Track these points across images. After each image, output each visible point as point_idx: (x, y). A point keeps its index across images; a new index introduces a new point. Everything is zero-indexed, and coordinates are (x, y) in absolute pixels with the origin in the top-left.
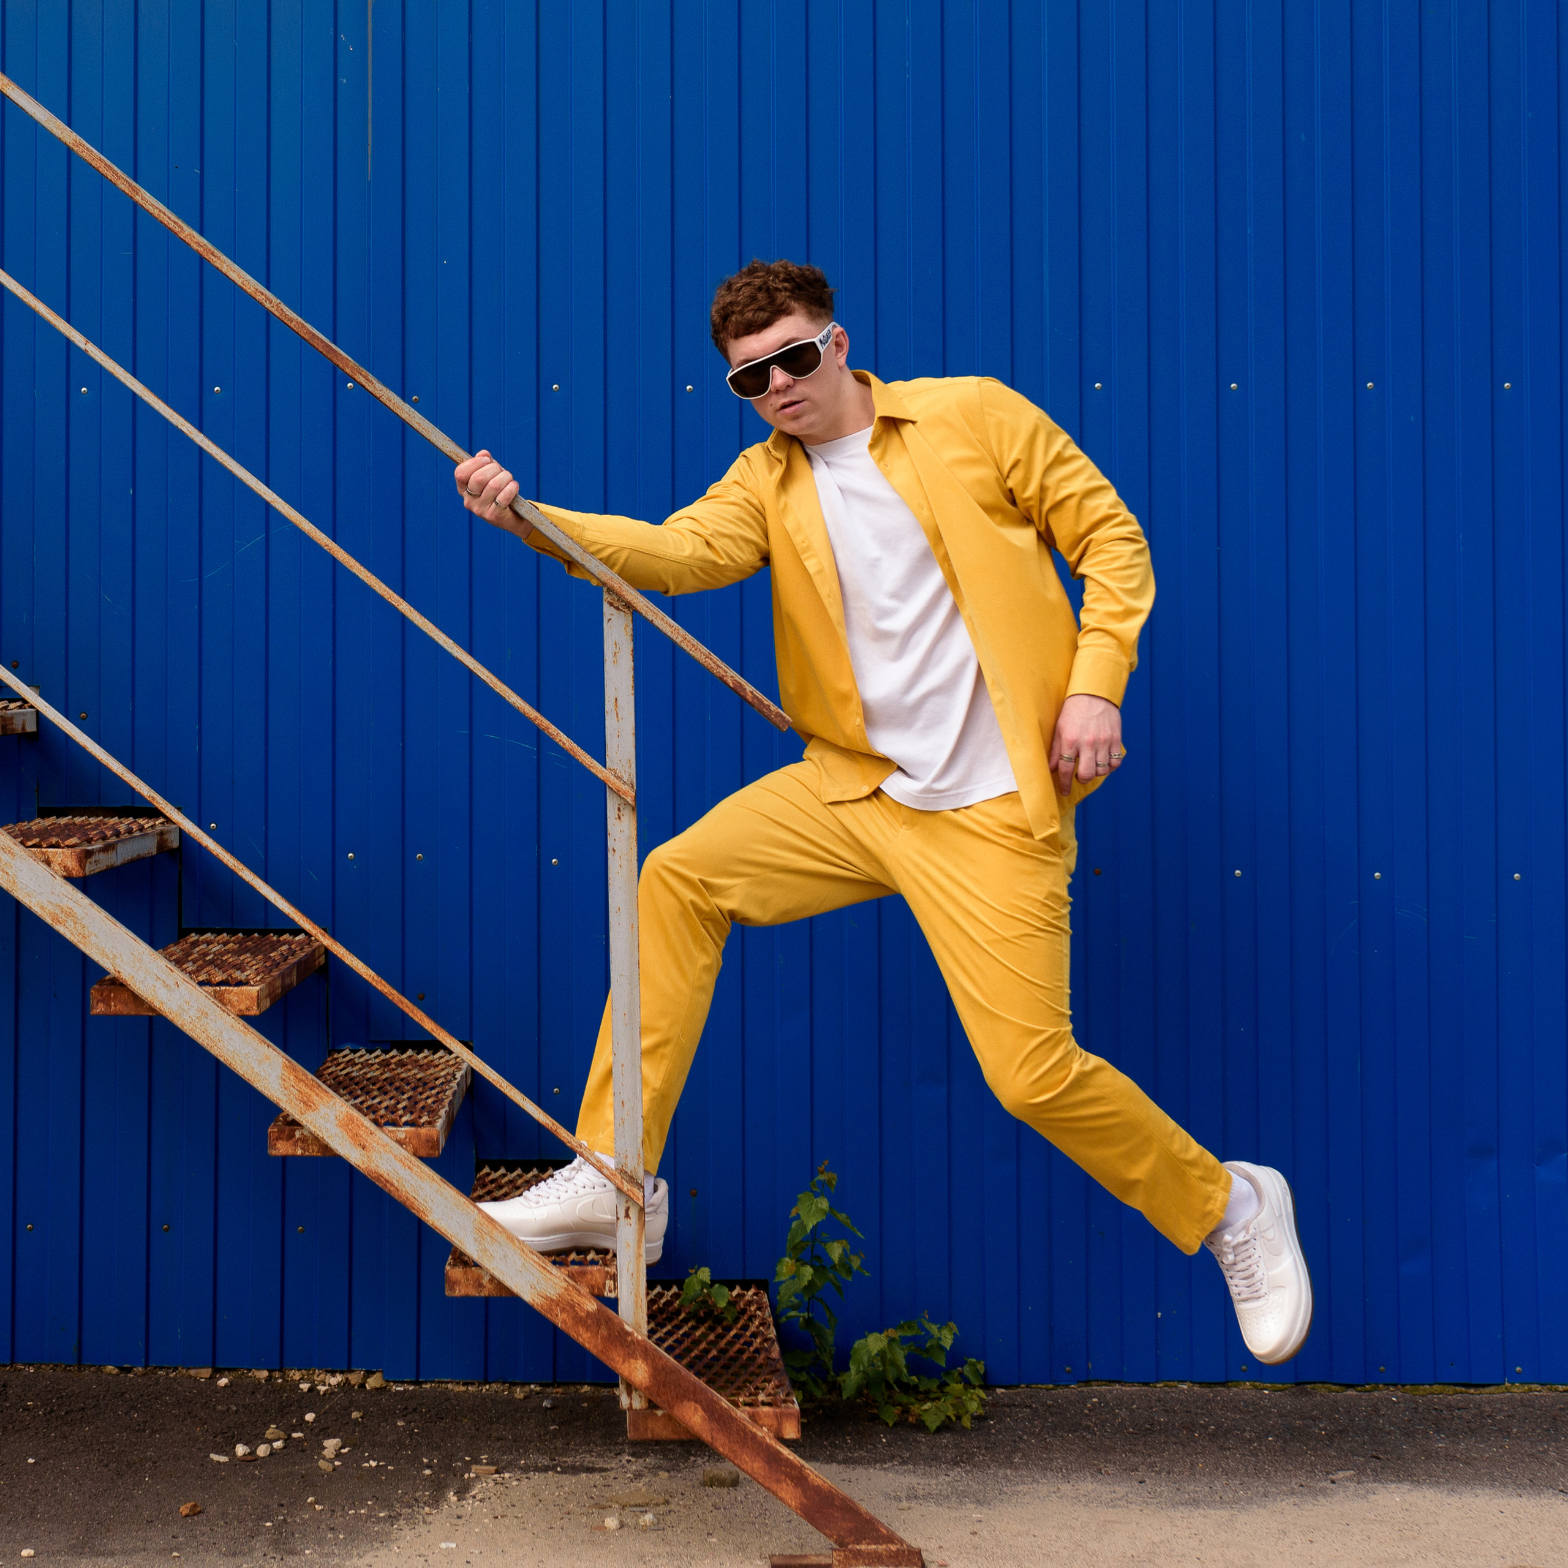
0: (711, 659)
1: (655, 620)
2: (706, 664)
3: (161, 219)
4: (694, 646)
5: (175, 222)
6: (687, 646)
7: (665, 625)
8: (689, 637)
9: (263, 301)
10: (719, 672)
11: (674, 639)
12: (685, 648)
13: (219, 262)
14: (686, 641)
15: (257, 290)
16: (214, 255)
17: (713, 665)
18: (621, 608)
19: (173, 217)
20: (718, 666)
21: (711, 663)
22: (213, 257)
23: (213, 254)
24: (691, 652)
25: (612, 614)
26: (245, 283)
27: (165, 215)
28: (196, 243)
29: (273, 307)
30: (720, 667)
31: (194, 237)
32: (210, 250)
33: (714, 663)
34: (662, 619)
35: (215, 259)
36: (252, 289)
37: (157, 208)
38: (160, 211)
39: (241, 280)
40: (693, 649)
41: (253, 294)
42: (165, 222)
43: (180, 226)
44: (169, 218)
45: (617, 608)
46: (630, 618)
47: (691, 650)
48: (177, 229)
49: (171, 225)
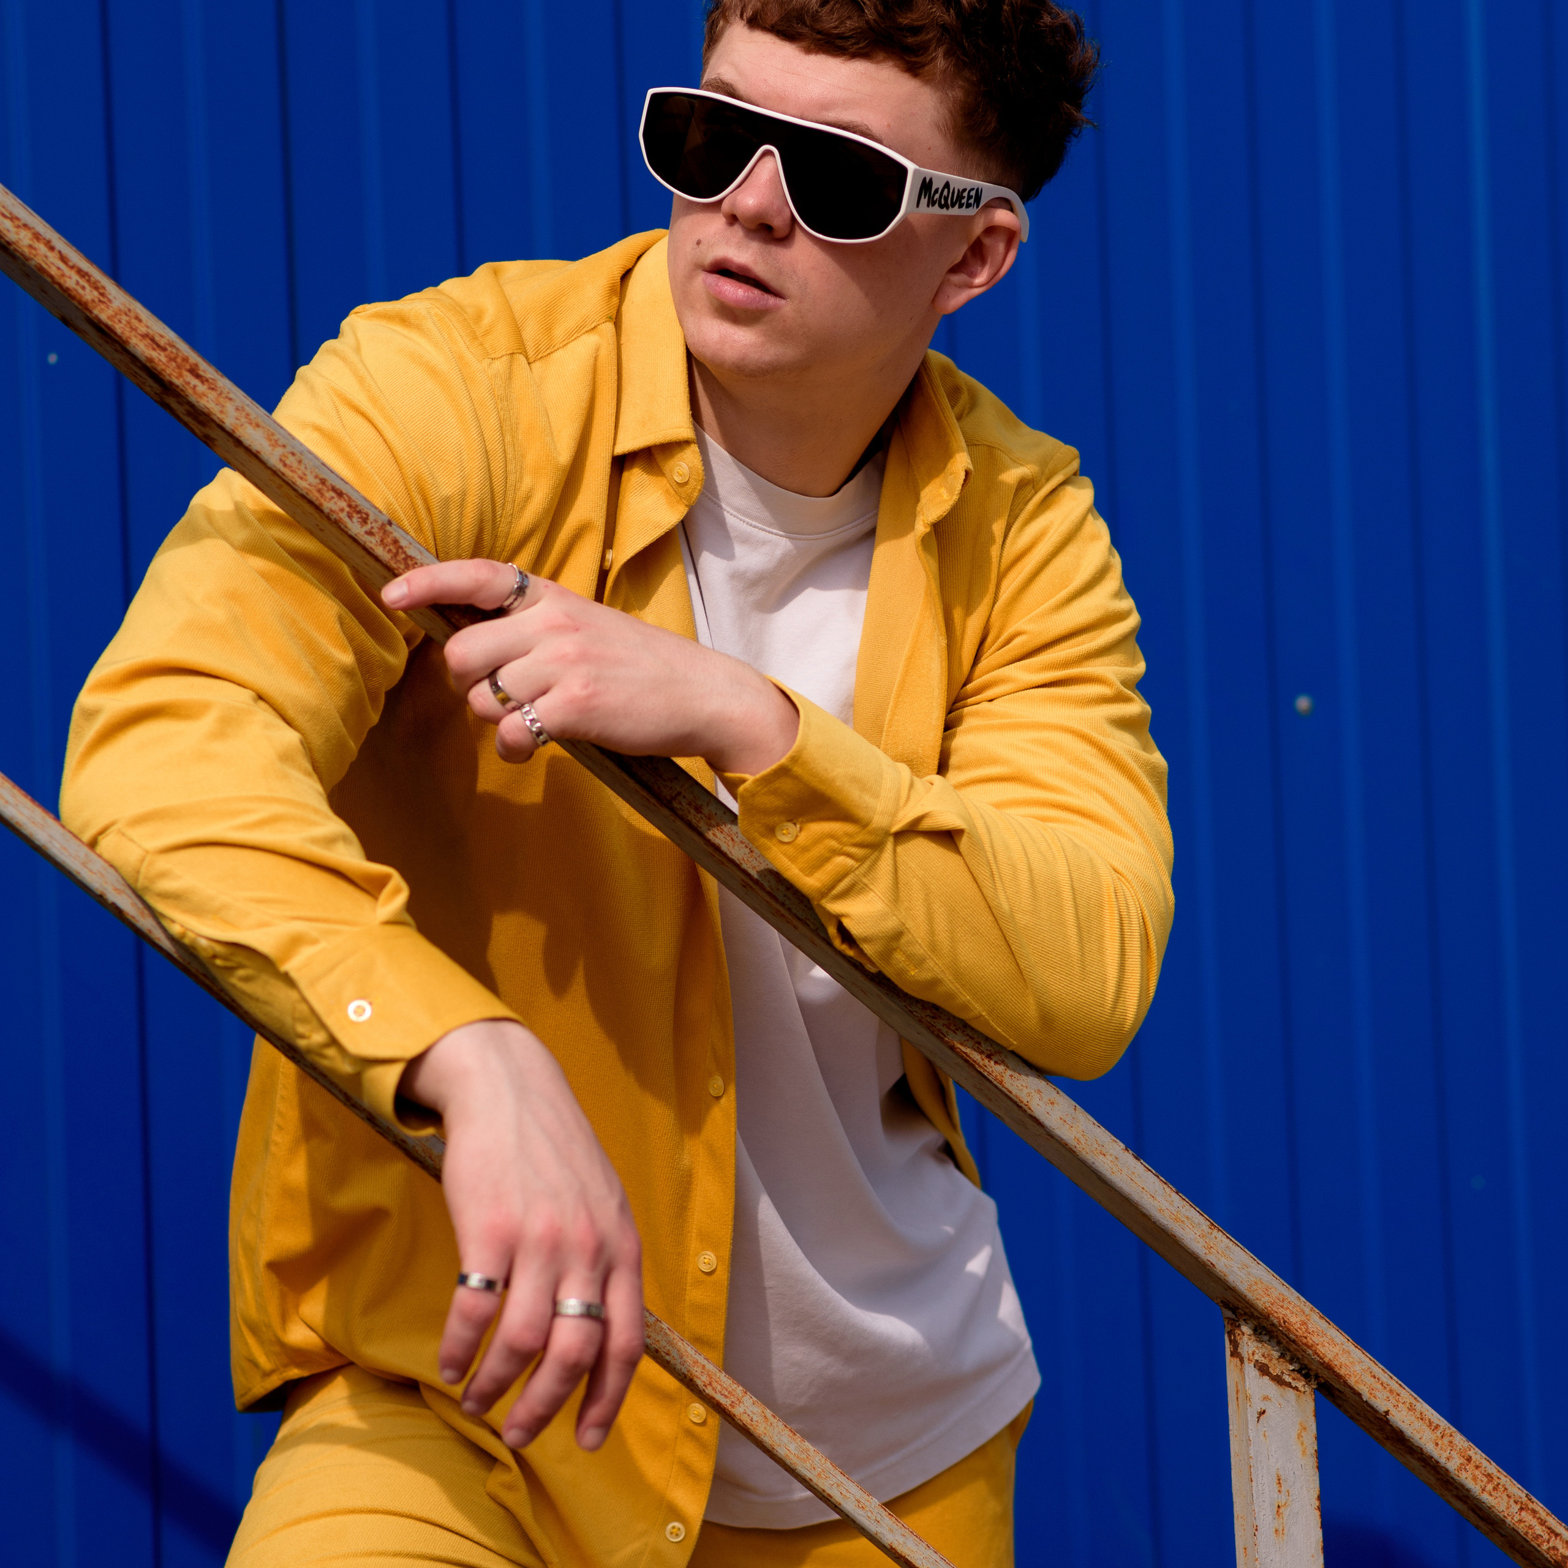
0: (1534, 1512)
1: (1393, 1411)
2: (1521, 1529)
3: (39, 260)
4: (1489, 1476)
5: (81, 272)
6: (1475, 1479)
7: (1418, 1424)
8: (1477, 1455)
9: (343, 516)
10: (1554, 1548)
11: (1442, 1461)
12: (1470, 1484)
13: (212, 395)
14: (1469, 1467)
15: (323, 482)
16: (198, 376)
17: (1539, 1530)
18: (1288, 1379)
19: (76, 257)
20: (1551, 1531)
21: (1534, 1522)
22: (194, 381)
23: (194, 371)
24: (1485, 1497)
25: (1266, 1398)
26: (290, 460)
27: (52, 249)
28: (145, 336)
29: (370, 533)
30: (1557, 1535)
31: (138, 318)
32: (185, 360)
33: (1543, 1523)
34: (1411, 1408)
35: (201, 388)
36: (311, 478)
37: (25, 226)
38: (37, 236)
39: (279, 451)
40: (1490, 1487)
41: (314, 496)
42: (53, 271)
43: (96, 287)
44: (63, 259)
45: (1278, 1380)
46: (1308, 1404)
47: (1483, 1490)
48: (89, 295)
49: (71, 281)
